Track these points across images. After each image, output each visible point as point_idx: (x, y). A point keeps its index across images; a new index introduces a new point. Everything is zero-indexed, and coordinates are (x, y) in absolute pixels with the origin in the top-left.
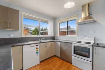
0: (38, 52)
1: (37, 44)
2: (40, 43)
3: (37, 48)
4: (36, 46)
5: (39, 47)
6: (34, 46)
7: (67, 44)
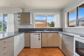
0: (40, 39)
1: (39, 33)
2: (41, 33)
3: (39, 36)
4: (39, 34)
5: (40, 35)
6: (37, 34)
7: (68, 37)
